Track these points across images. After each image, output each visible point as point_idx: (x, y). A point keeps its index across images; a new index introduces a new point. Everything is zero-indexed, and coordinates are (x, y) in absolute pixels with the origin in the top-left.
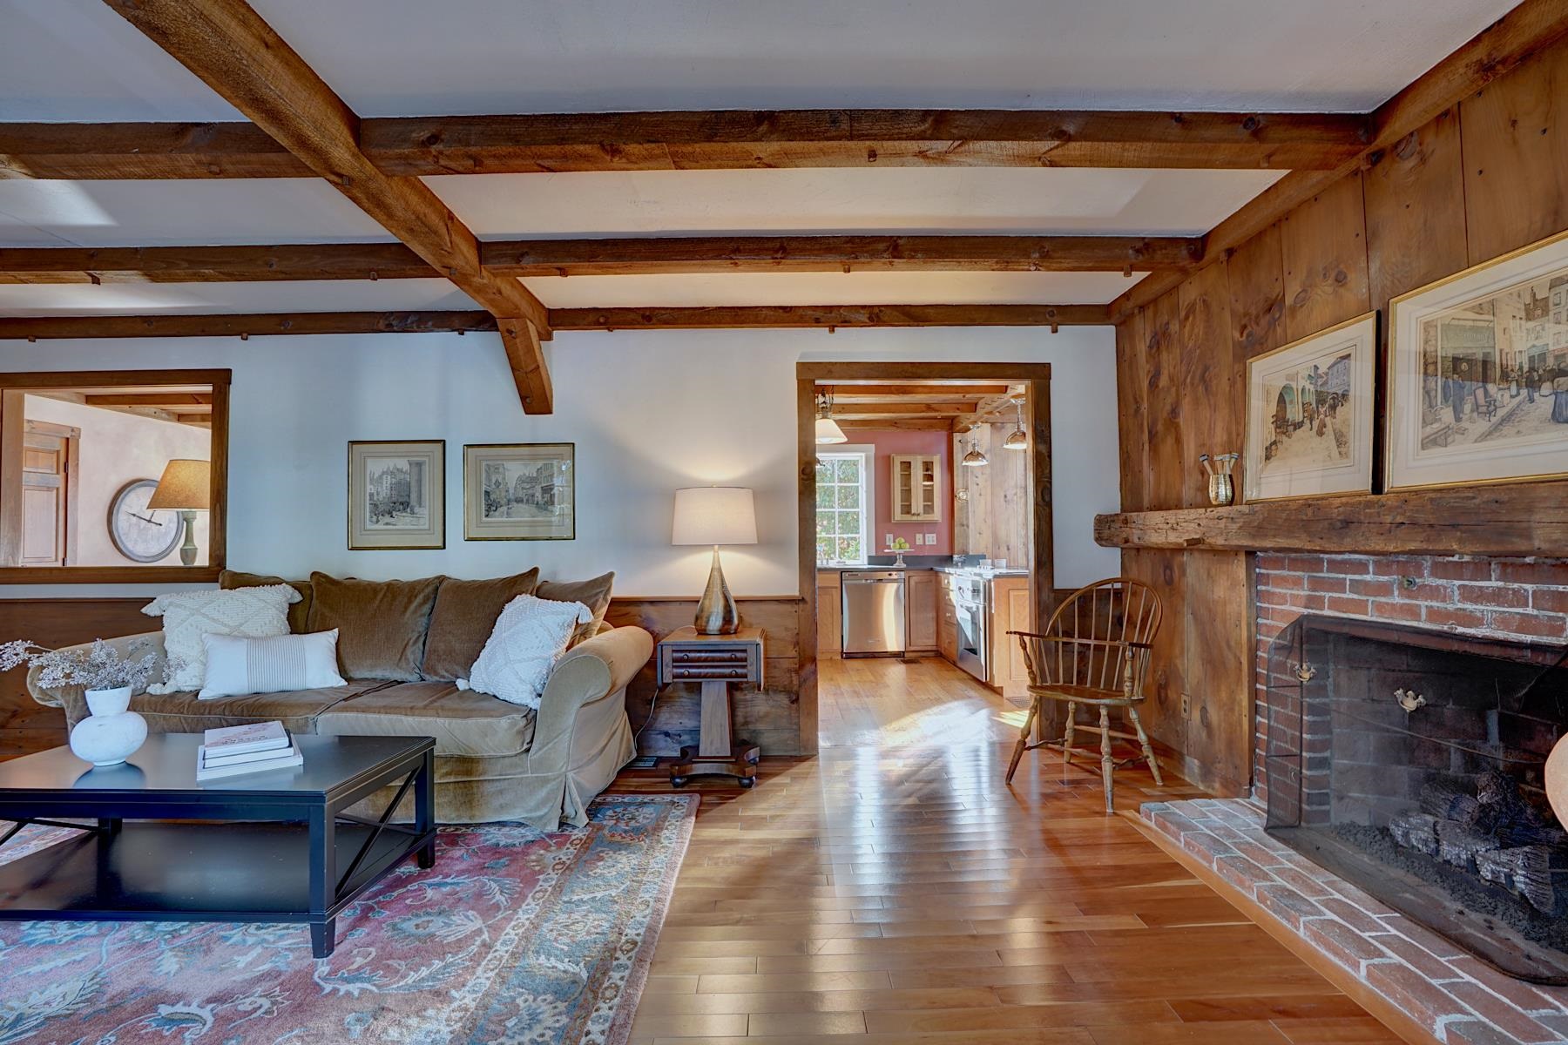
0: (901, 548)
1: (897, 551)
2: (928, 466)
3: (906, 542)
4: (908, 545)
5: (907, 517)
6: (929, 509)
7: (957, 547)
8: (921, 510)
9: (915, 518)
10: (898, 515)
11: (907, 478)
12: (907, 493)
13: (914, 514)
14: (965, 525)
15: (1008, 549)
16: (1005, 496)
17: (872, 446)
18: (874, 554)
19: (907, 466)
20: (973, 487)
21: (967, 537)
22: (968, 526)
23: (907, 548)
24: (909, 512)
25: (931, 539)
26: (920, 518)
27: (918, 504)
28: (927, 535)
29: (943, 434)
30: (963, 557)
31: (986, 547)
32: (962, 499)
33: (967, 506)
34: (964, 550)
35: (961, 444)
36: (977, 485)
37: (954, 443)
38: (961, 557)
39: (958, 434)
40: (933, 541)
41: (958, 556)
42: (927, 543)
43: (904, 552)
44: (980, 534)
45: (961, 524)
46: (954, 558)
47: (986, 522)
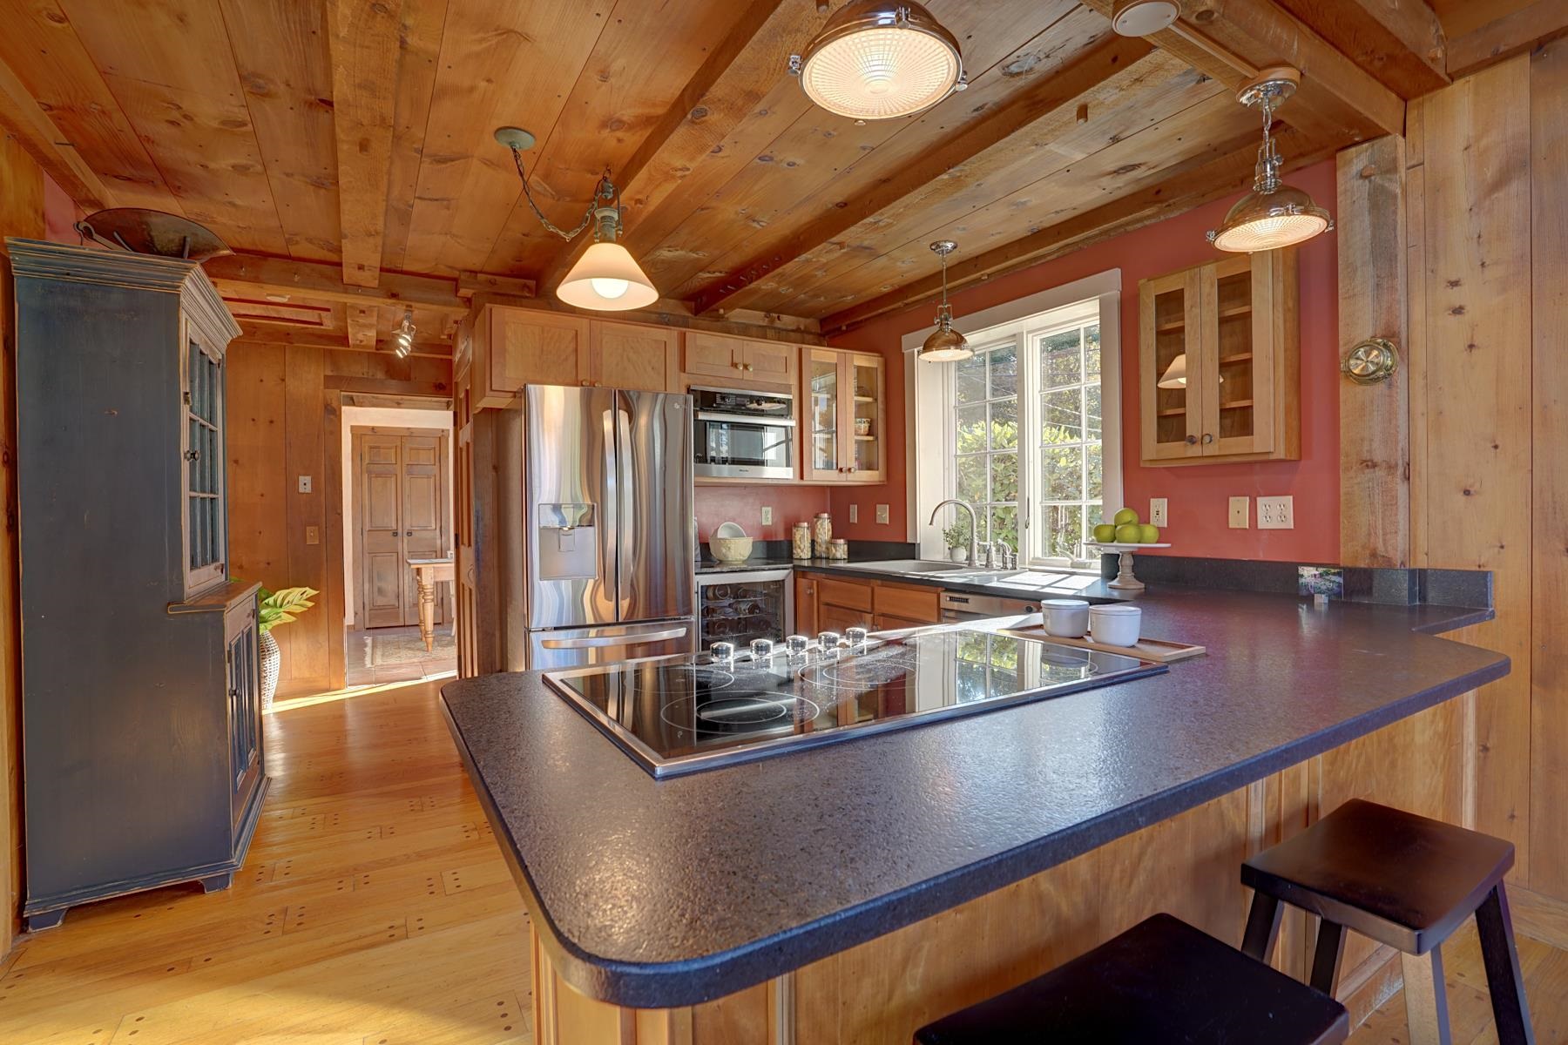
7: (1353, 536)
8: (1213, 425)
9: (1195, 451)
10: (1152, 448)
13: (1192, 440)
14: (1381, 465)
17: (1118, 273)
19: (1172, 302)
21: (1387, 506)
22: (1392, 468)
24: (1180, 434)
25: (1276, 513)
26: (1209, 450)
28: (1261, 501)
30: (1334, 574)
31: (1499, 545)
32: (1365, 373)
33: (1390, 396)
34: (1375, 549)
35: (1367, 181)
36: (1458, 311)
37: (1338, 190)
38: (1328, 574)
39: (1353, 149)
40: (1283, 517)
41: (1317, 573)
42: (1262, 524)
43: (1136, 550)
44: (1467, 493)
45: (1365, 461)
46: (1302, 576)
47: (1496, 447)
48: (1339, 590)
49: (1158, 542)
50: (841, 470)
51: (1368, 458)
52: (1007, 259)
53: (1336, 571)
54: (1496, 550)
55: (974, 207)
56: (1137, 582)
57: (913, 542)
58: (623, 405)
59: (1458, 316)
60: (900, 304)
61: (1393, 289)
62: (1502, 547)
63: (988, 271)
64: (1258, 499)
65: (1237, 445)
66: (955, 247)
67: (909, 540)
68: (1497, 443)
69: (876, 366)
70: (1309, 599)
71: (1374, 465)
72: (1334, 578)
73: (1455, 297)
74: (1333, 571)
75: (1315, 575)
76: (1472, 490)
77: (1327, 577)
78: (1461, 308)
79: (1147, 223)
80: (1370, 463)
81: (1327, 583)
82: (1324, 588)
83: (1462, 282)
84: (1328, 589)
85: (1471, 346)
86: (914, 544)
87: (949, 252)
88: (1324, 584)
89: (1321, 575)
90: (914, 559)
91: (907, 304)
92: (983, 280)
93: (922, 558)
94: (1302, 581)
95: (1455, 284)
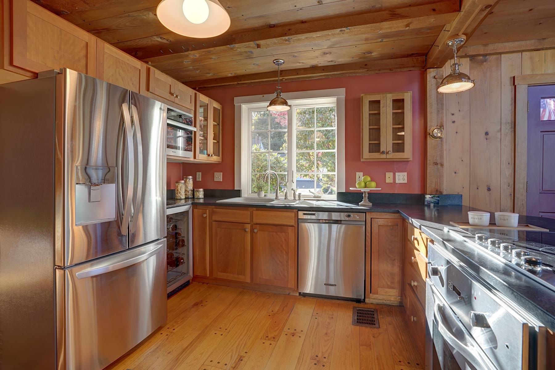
0: (366, 187)
1: (363, 190)
2: (399, 103)
3: (372, 180)
4: (373, 184)
5: (376, 155)
6: (399, 147)
7: (431, 185)
8: (390, 148)
9: (384, 156)
10: (366, 154)
11: (376, 118)
12: (376, 133)
13: (383, 152)
14: (439, 164)
15: (489, 189)
16: (487, 134)
17: (343, 90)
18: (344, 191)
19: (376, 104)
20: (448, 125)
21: (440, 176)
22: (442, 165)
23: (373, 187)
24: (378, 150)
25: (401, 178)
26: (389, 156)
27: (387, 142)
28: (397, 174)
29: (416, 73)
30: (437, 197)
31: (462, 187)
32: (437, 136)
33: (442, 144)
34: (437, 189)
35: (436, 80)
36: (454, 122)
37: (428, 80)
38: (434, 197)
39: (432, 69)
40: (404, 179)
41: (431, 197)
42: (397, 181)
43: (369, 191)
44: (455, 173)
45: (434, 163)
46: (426, 198)
47: (462, 161)
48: (438, 202)
49: (376, 188)
50: (209, 155)
51: (436, 162)
52: (298, 74)
53: (437, 196)
54: (462, 188)
55: (312, 48)
56: (370, 203)
57: (240, 189)
58: (133, 101)
59: (454, 124)
60: (236, 83)
61: (443, 113)
62: (463, 188)
63: (286, 78)
64: (396, 173)
65: (398, 155)
66: (283, 63)
67: (236, 188)
68: (463, 160)
69: (219, 108)
70: (429, 206)
71: (437, 164)
72: (436, 198)
73: (453, 118)
74: (436, 196)
75: (430, 197)
76: (457, 172)
77: (434, 198)
78: (454, 121)
79: (351, 75)
80: (436, 163)
81: (434, 200)
82: (433, 201)
83: (455, 114)
84: (434, 202)
85: (457, 132)
86: (240, 190)
87: (281, 64)
88: (433, 200)
89: (432, 197)
90: (240, 197)
91: (239, 84)
92: (283, 81)
93: (242, 196)
94: (426, 199)
95: (453, 114)
